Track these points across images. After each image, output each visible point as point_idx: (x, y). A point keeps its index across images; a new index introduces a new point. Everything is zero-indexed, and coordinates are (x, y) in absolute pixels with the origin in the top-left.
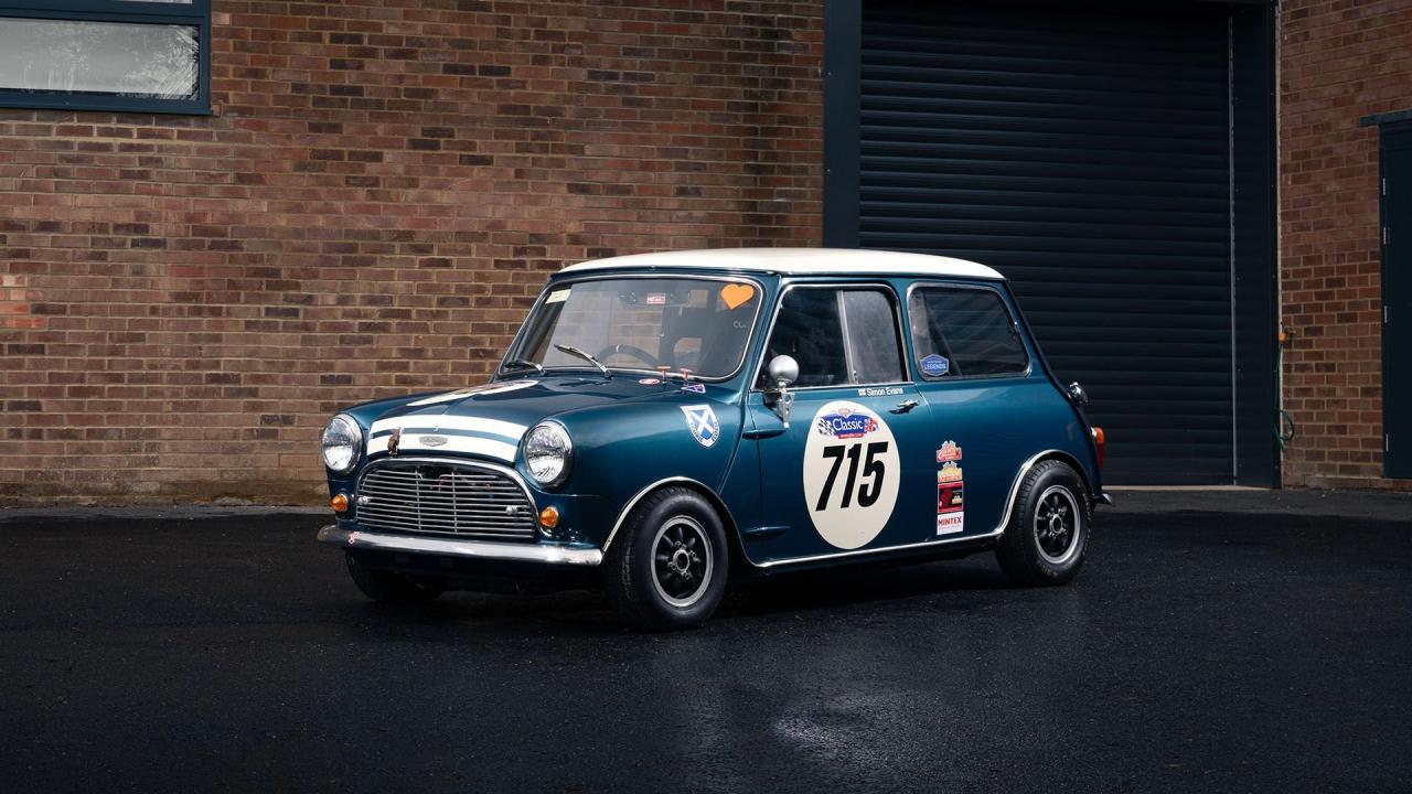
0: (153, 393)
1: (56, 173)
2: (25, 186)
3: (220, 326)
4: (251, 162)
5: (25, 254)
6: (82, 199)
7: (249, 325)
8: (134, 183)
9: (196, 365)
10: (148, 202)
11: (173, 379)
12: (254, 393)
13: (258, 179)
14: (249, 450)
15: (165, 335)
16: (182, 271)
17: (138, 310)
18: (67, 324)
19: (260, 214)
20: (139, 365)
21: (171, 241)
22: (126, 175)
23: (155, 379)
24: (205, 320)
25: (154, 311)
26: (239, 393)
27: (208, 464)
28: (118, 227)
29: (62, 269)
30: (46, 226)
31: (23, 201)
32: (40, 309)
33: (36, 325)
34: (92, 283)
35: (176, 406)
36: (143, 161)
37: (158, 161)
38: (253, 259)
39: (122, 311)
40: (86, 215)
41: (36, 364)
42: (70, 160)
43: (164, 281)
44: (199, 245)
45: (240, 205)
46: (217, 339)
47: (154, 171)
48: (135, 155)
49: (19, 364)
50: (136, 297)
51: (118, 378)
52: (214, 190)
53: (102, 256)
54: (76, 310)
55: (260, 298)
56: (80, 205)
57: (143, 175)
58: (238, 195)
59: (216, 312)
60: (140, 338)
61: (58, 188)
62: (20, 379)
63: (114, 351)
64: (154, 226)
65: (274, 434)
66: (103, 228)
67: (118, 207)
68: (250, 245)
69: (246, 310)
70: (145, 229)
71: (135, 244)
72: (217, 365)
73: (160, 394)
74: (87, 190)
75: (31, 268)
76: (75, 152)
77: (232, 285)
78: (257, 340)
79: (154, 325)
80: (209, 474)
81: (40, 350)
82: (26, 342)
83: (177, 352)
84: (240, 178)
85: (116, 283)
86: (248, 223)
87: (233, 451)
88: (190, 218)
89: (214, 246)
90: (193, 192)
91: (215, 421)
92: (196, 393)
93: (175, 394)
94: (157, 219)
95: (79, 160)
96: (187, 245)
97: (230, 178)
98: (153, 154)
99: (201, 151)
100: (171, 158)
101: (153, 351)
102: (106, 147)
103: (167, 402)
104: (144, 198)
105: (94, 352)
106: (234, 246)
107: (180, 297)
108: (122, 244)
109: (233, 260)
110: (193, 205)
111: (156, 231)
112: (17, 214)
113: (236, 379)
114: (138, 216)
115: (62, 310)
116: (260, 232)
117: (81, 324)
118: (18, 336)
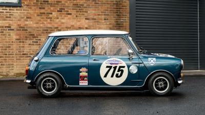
0: (12, 57)
3: (24, 45)
4: (29, 15)
7: (29, 44)
8: (8, 19)
9: (20, 52)
10: (11, 22)
11: (16, 54)
13: (30, 18)
15: (14, 46)
16: (17, 35)
17: (10, 42)
19: (31, 24)
20: (10, 52)
21: (15, 29)
22: (7, 17)
23: (13, 54)
24: (21, 43)
25: (12, 42)
26: (28, 57)
28: (5, 27)
34: (1, 37)
35: (17, 59)
36: (10, 15)
37: (13, 15)
38: (30, 32)
39: (6, 42)
40: (0, 25)
43: (14, 36)
44: (20, 30)
45: (27, 23)
46: (24, 47)
47: (12, 16)
48: (8, 14)
50: (9, 39)
51: (6, 54)
52: (22, 20)
53: (3, 32)
55: (31, 39)
57: (10, 17)
58: (27, 21)
59: (24, 42)
60: (10, 47)
63: (5, 50)
64: (12, 27)
66: (3, 27)
67: (5, 23)
68: (29, 30)
69: (29, 42)
70: (10, 27)
71: (9, 30)
72: (24, 52)
73: (14, 57)
77: (26, 37)
78: (31, 47)
79: (12, 45)
83: (17, 50)
84: (27, 18)
85: (5, 37)
86: (29, 26)
88: (18, 25)
89: (23, 30)
90: (19, 20)
91: (24, 62)
92: (20, 57)
93: (16, 57)
94: (12, 25)
96: (18, 30)
97: (25, 18)
98: (12, 13)
99: (20, 13)
101: (12, 49)
102: (3, 12)
103: (15, 59)
105: (2, 50)
106: (26, 30)
107: (17, 39)
108: (6, 30)
109: (26, 32)
110: (19, 23)
111: (12, 28)
113: (27, 54)
114: (9, 25)
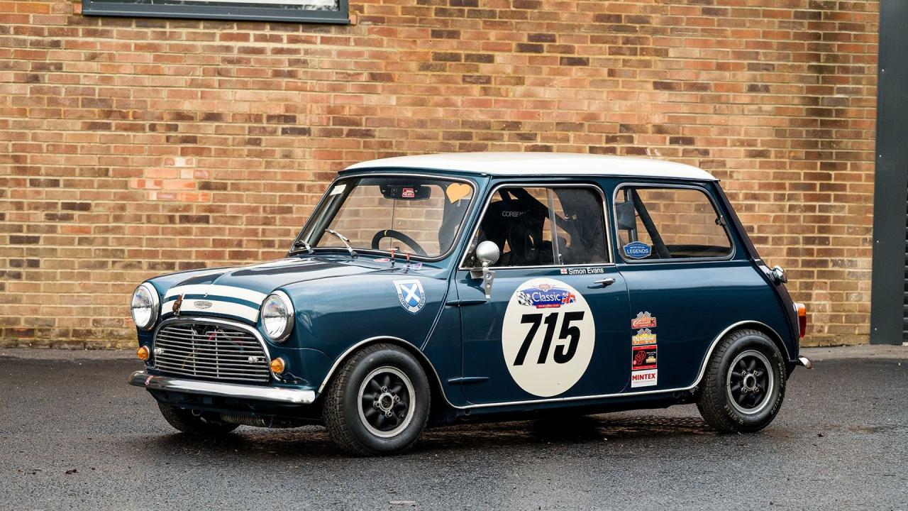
1: (219, 73)
2: (193, 83)
4: (382, 63)
5: (194, 140)
6: (241, 93)
8: (284, 81)
10: (296, 97)
13: (389, 78)
15: (310, 207)
16: (324, 154)
17: (287, 188)
18: (227, 199)
19: (390, 107)
20: (288, 233)
21: (314, 130)
22: (277, 74)
25: (300, 188)
28: (270, 118)
29: (224, 153)
30: (211, 117)
31: (192, 96)
32: (206, 186)
33: (203, 199)
34: (249, 165)
36: (291, 63)
37: (305, 62)
38: (383, 144)
39: (273, 188)
40: (244, 108)
41: (202, 231)
42: (231, 62)
43: (308, 161)
44: (338, 133)
45: (371, 100)
47: (300, 70)
48: (285, 57)
49: (188, 232)
50: (285, 176)
51: (270, 244)
52: (350, 87)
53: (257, 142)
54: (236, 187)
56: (239, 99)
57: (291, 74)
58: (371, 91)
60: (289, 210)
61: (220, 86)
62: (190, 243)
63: (267, 222)
64: (300, 117)
66: (258, 118)
67: (271, 101)
68: (380, 133)
70: (293, 119)
71: (284, 132)
74: (245, 86)
75: (199, 152)
76: (235, 55)
79: (298, 200)
81: (206, 220)
82: (194, 213)
84: (374, 77)
85: (268, 164)
86: (379, 115)
88: (330, 111)
89: (350, 134)
90: (333, 89)
94: (303, 111)
95: (238, 61)
96: (328, 133)
97: (365, 76)
98: (301, 56)
99: (340, 54)
100: (314, 60)
101: (300, 221)
102: (261, 51)
104: (292, 94)
105: (250, 221)
106: (367, 134)
108: (274, 132)
109: (367, 145)
110: (334, 100)
111: (302, 121)
112: (186, 106)
114: (287, 108)
115: (224, 187)
116: (389, 122)
117: (239, 198)
118: (187, 208)
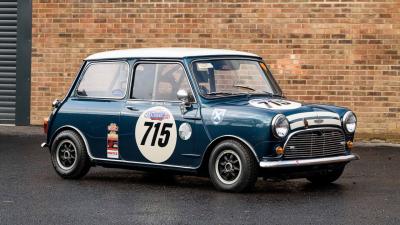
0: (347, 99)
1: (310, 16)
2: (299, 21)
3: (373, 73)
4: (385, 9)
5: (299, 47)
6: (320, 25)
7: (384, 73)
8: (339, 19)
9: (364, 88)
10: (345, 26)
11: (354, 94)
12: (386, 99)
13: (389, 16)
14: (384, 121)
15: (352, 77)
16: (358, 52)
17: (341, 68)
18: (314, 73)
19: (389, 30)
20: (341, 88)
21: (354, 41)
22: (337, 16)
23: (348, 93)
24: (367, 71)
25: (347, 68)
26: (380, 99)
27: (368, 126)
28: (333, 36)
29: (312, 52)
30: (307, 36)
31: (298, 27)
32: (304, 67)
33: (303, 73)
34: (323, 57)
35: (356, 104)
36: (344, 10)
37: (349, 10)
38: (386, 47)
39: (335, 68)
40: (322, 32)
41: (302, 88)
42: (316, 11)
43: (351, 55)
44: (365, 42)
45: (381, 27)
46: (372, 78)
47: (347, 14)
48: (340, 8)
49: (296, 88)
50: (340, 62)
51: (333, 93)
52: (370, 21)
53: (327, 47)
54: (318, 67)
55: (389, 62)
56: (319, 28)
57: (343, 16)
58: (380, 22)
59: (371, 68)
60: (342, 78)
61: (311, 21)
62: (297, 93)
63: (332, 83)
64: (347, 35)
65: (395, 115)
66: (328, 36)
67: (334, 28)
68: (385, 42)
69: (383, 67)
70: (343, 36)
71: (340, 42)
72: (372, 88)
73: (349, 99)
74: (321, 22)
75: (301, 52)
76: (317, 8)
77: (378, 57)
78: (387, 79)
79: (347, 73)
80: (368, 130)
81: (304, 82)
82: (299, 79)
83: (358, 83)
84: (381, 16)
85: (333, 57)
86: (385, 33)
87: (377, 122)
88: (361, 32)
89: (371, 42)
90: (363, 22)
91: (371, 110)
92: (364, 99)
93: (355, 99)
94: (348, 32)
95: (319, 11)
96: (360, 42)
97: (377, 16)
98: (347, 7)
99: (366, 6)
100: (353, 9)
101: (346, 83)
102: (329, 6)
103: (352, 102)
104: (343, 25)
105: (325, 83)
106: (379, 42)
107: (357, 62)
108: (335, 42)
109: (378, 47)
110: (363, 27)
111: (348, 37)
112: (296, 32)
113: (379, 94)
114: (341, 32)
115: (312, 68)
116: (389, 37)
117: (319, 73)
118: (296, 77)
